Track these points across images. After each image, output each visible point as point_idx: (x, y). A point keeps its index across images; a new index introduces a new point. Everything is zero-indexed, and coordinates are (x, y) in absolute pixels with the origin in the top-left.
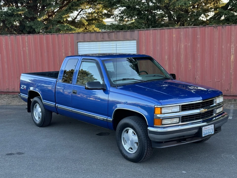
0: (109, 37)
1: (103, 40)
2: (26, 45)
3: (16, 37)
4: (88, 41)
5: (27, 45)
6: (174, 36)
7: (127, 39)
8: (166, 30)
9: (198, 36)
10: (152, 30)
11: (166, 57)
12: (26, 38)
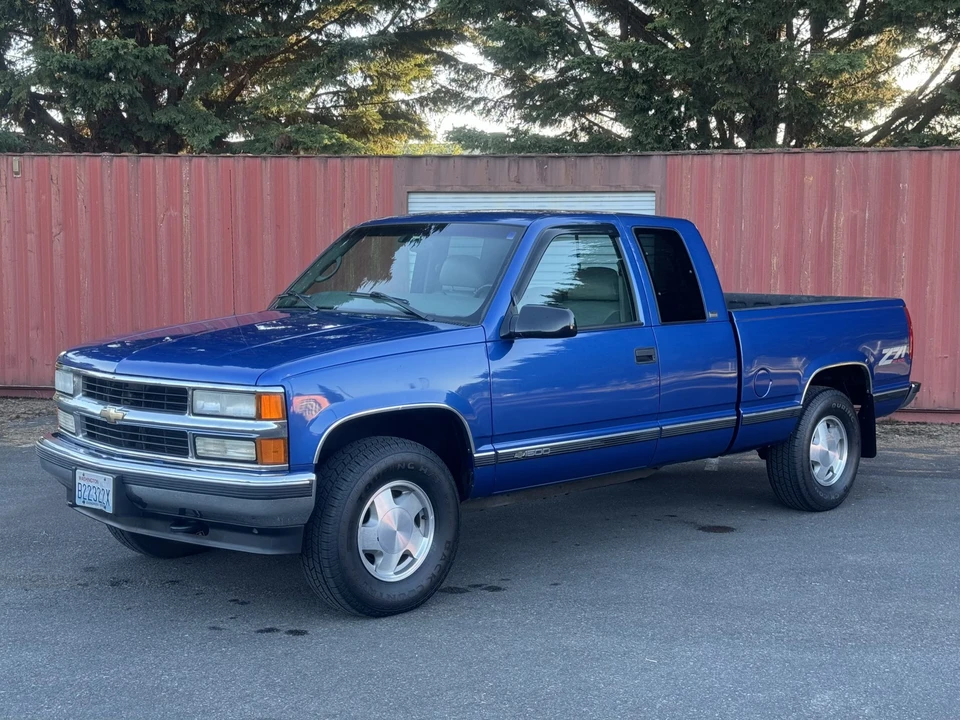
0: (543, 178)
1: (519, 188)
2: (182, 198)
3: (138, 161)
4: (457, 188)
5: (187, 198)
6: (810, 180)
7: (616, 186)
8: (776, 156)
9: (905, 186)
10: (720, 156)
11: (775, 261)
12: (185, 169)
